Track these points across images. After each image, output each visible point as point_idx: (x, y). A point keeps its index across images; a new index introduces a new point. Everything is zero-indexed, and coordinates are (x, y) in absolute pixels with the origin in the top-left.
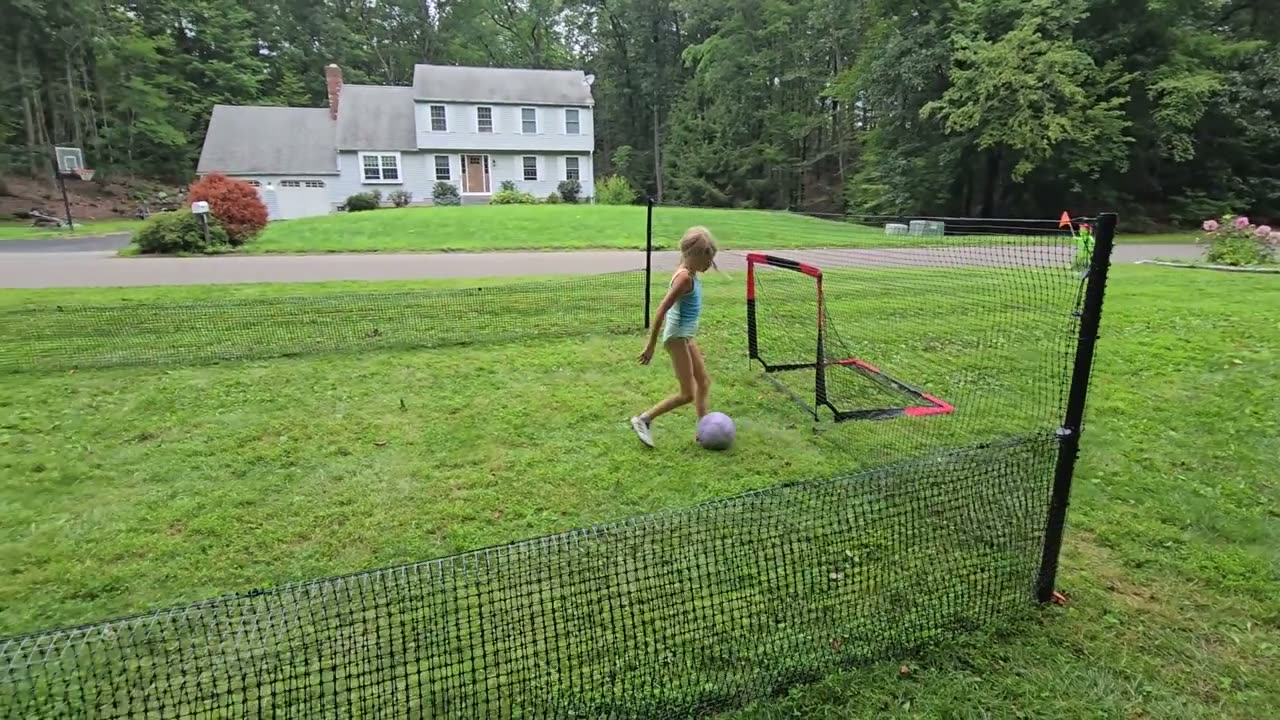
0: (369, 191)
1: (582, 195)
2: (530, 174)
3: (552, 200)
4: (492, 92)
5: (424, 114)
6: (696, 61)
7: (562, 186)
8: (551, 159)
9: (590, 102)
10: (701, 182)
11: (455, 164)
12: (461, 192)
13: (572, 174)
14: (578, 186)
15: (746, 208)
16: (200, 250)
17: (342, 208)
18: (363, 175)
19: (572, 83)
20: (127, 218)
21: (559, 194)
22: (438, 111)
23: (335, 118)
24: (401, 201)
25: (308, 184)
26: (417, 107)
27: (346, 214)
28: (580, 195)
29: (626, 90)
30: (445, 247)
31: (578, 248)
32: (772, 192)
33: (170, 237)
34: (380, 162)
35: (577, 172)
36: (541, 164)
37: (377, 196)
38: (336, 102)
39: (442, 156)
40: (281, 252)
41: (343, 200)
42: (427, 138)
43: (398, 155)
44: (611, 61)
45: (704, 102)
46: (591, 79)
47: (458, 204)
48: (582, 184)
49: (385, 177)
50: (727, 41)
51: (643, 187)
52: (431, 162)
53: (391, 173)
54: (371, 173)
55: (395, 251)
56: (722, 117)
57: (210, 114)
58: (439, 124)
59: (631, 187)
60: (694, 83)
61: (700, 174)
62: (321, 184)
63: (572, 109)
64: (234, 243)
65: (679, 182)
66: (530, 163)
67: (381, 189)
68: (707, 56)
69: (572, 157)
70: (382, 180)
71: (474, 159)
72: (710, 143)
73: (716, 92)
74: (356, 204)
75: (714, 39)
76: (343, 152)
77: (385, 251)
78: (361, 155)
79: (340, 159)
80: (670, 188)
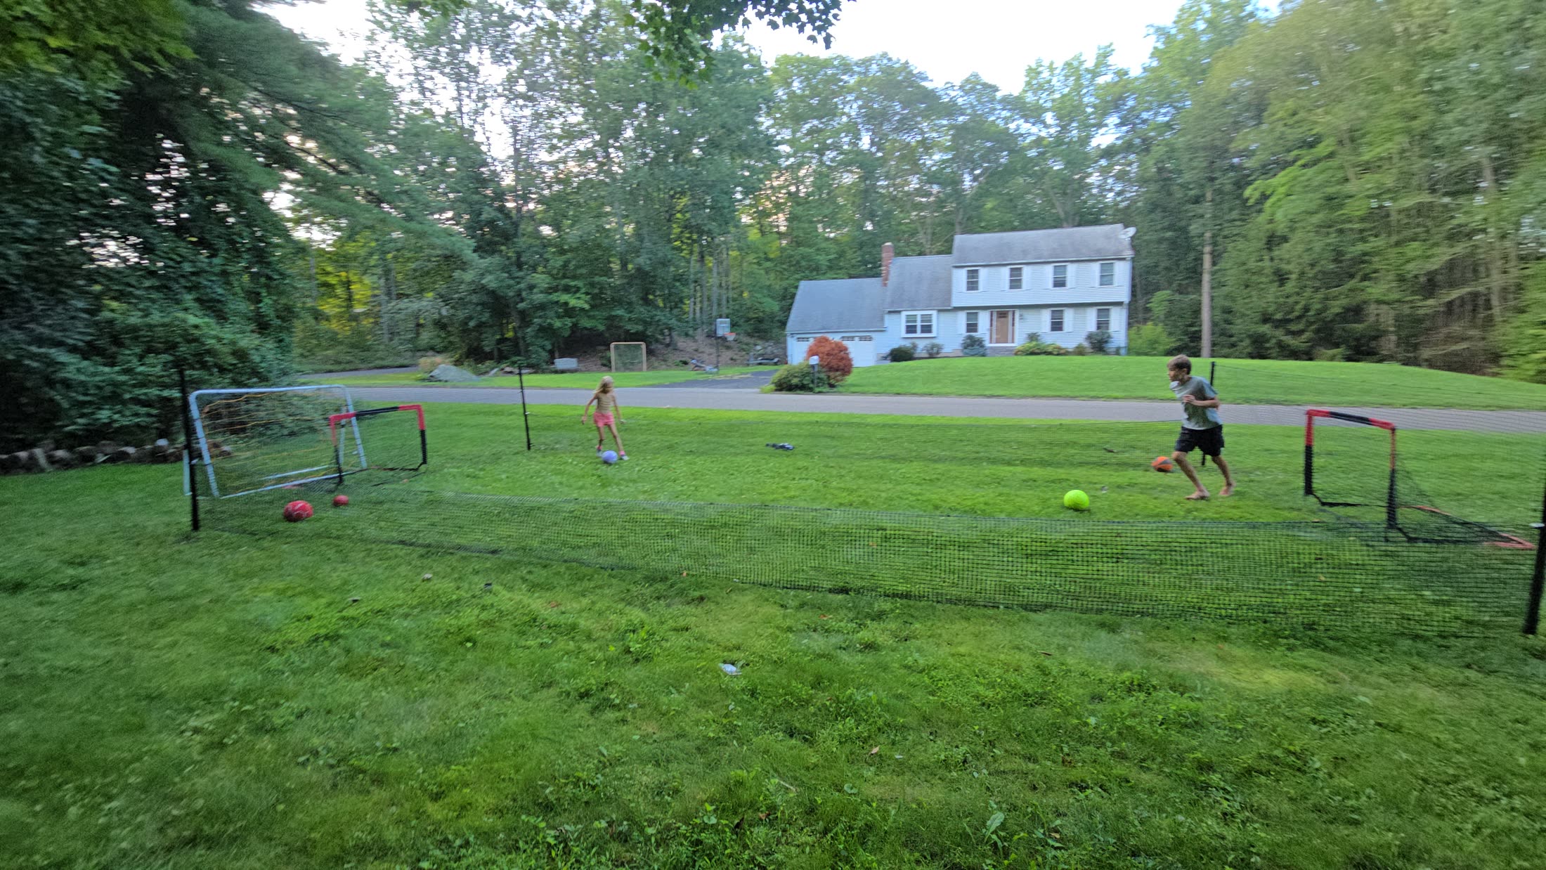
0: (907, 344)
1: (1112, 346)
2: (1057, 326)
3: (1080, 351)
4: (1025, 252)
5: (961, 276)
6: (1264, 197)
7: (1090, 337)
8: (1081, 310)
9: (1129, 253)
10: (1265, 329)
11: (984, 320)
12: (987, 344)
13: (1102, 324)
14: (1109, 337)
15: (1332, 359)
16: (810, 390)
17: (885, 358)
18: (903, 329)
19: (1107, 237)
20: (738, 365)
21: (1086, 344)
22: (973, 275)
23: (885, 285)
24: (933, 353)
25: (861, 339)
26: (956, 271)
27: (888, 363)
28: (1110, 345)
29: (1169, 234)
30: (987, 393)
31: (1116, 398)
32: (1376, 338)
33: (795, 381)
34: (919, 319)
35: (1107, 323)
36: (1069, 316)
37: (915, 347)
38: (888, 273)
39: (972, 312)
40: (863, 393)
41: (887, 350)
42: (961, 295)
43: (934, 313)
44: (1154, 207)
45: (1273, 241)
46: (1131, 231)
47: (984, 355)
48: (1113, 335)
49: (923, 332)
50: (1310, 172)
51: (1185, 333)
52: (962, 318)
53: (927, 329)
54: (911, 329)
55: (946, 395)
56: (1300, 257)
57: (796, 287)
58: (972, 285)
59: (1170, 334)
60: (1262, 218)
61: (1266, 319)
62: (870, 339)
63: (1107, 263)
64: (832, 386)
65: (1234, 329)
66: (1057, 315)
67: (917, 342)
68: (1282, 190)
69: (1104, 308)
70: (919, 335)
71: (1002, 313)
72: (1282, 285)
73: (1292, 229)
74: (899, 355)
75: (1292, 171)
76: (890, 312)
77: (939, 395)
78: (904, 314)
79: (887, 317)
80: (1222, 334)
